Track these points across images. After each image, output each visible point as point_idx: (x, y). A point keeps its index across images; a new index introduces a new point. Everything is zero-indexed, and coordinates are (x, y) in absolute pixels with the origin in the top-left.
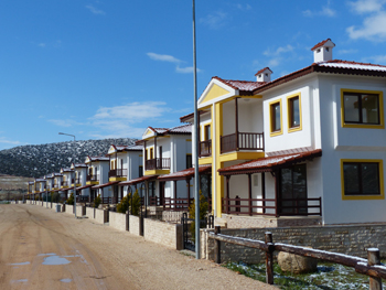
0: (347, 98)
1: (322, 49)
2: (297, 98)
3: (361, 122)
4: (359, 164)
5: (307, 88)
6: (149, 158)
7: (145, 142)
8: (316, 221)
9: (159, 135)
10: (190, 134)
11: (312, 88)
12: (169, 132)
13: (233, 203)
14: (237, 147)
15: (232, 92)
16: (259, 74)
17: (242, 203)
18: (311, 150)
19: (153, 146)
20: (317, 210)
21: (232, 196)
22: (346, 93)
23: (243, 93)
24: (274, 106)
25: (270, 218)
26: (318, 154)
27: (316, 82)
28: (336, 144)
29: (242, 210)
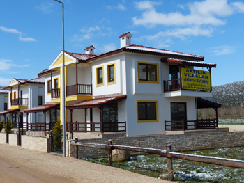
0: (140, 67)
1: (125, 38)
2: (113, 65)
3: (147, 80)
4: (146, 103)
5: (119, 60)
6: (13, 98)
7: (11, 88)
8: (123, 135)
9: (21, 83)
10: (44, 83)
11: (121, 60)
12: (28, 82)
13: (74, 125)
14: (77, 93)
15: (74, 61)
16: (87, 49)
17: (80, 125)
18: (120, 95)
19: (17, 91)
20: (123, 129)
21: (74, 121)
22: (140, 64)
23: (81, 61)
24: (99, 69)
25: (98, 134)
26: (125, 97)
27: (124, 57)
28: (134, 92)
29: (80, 129)
